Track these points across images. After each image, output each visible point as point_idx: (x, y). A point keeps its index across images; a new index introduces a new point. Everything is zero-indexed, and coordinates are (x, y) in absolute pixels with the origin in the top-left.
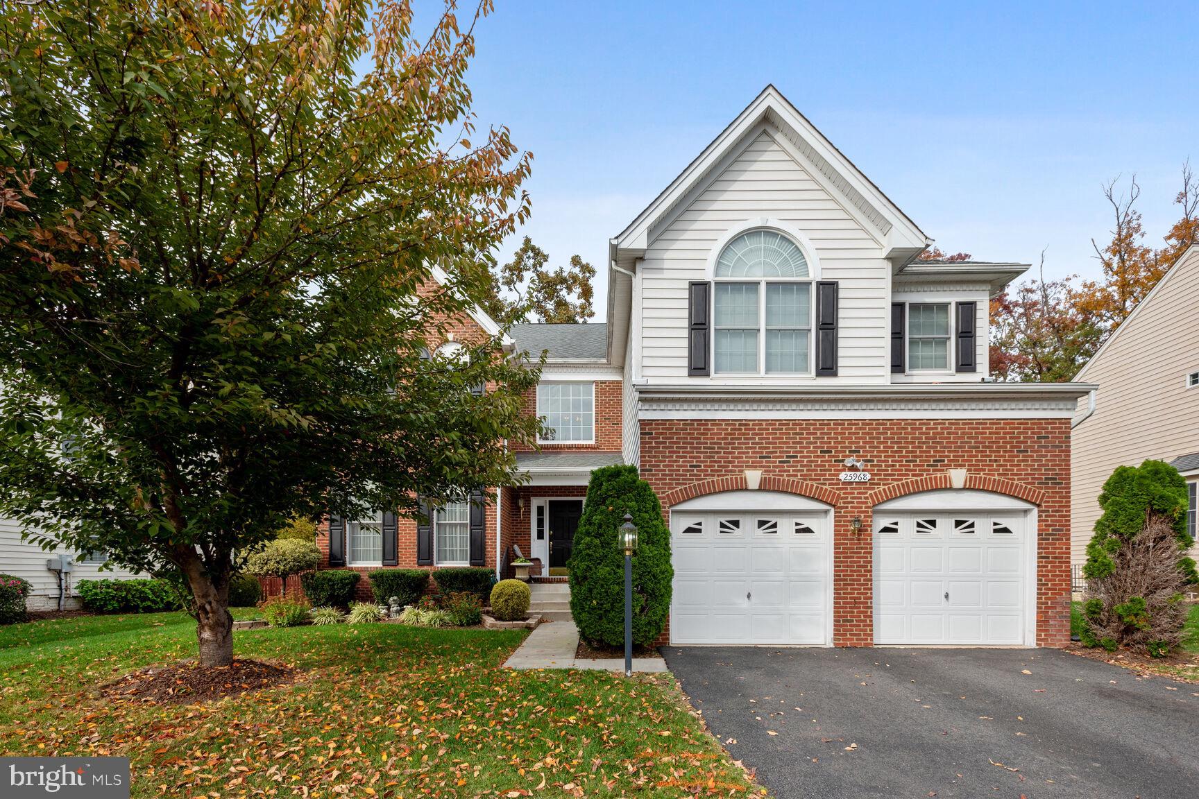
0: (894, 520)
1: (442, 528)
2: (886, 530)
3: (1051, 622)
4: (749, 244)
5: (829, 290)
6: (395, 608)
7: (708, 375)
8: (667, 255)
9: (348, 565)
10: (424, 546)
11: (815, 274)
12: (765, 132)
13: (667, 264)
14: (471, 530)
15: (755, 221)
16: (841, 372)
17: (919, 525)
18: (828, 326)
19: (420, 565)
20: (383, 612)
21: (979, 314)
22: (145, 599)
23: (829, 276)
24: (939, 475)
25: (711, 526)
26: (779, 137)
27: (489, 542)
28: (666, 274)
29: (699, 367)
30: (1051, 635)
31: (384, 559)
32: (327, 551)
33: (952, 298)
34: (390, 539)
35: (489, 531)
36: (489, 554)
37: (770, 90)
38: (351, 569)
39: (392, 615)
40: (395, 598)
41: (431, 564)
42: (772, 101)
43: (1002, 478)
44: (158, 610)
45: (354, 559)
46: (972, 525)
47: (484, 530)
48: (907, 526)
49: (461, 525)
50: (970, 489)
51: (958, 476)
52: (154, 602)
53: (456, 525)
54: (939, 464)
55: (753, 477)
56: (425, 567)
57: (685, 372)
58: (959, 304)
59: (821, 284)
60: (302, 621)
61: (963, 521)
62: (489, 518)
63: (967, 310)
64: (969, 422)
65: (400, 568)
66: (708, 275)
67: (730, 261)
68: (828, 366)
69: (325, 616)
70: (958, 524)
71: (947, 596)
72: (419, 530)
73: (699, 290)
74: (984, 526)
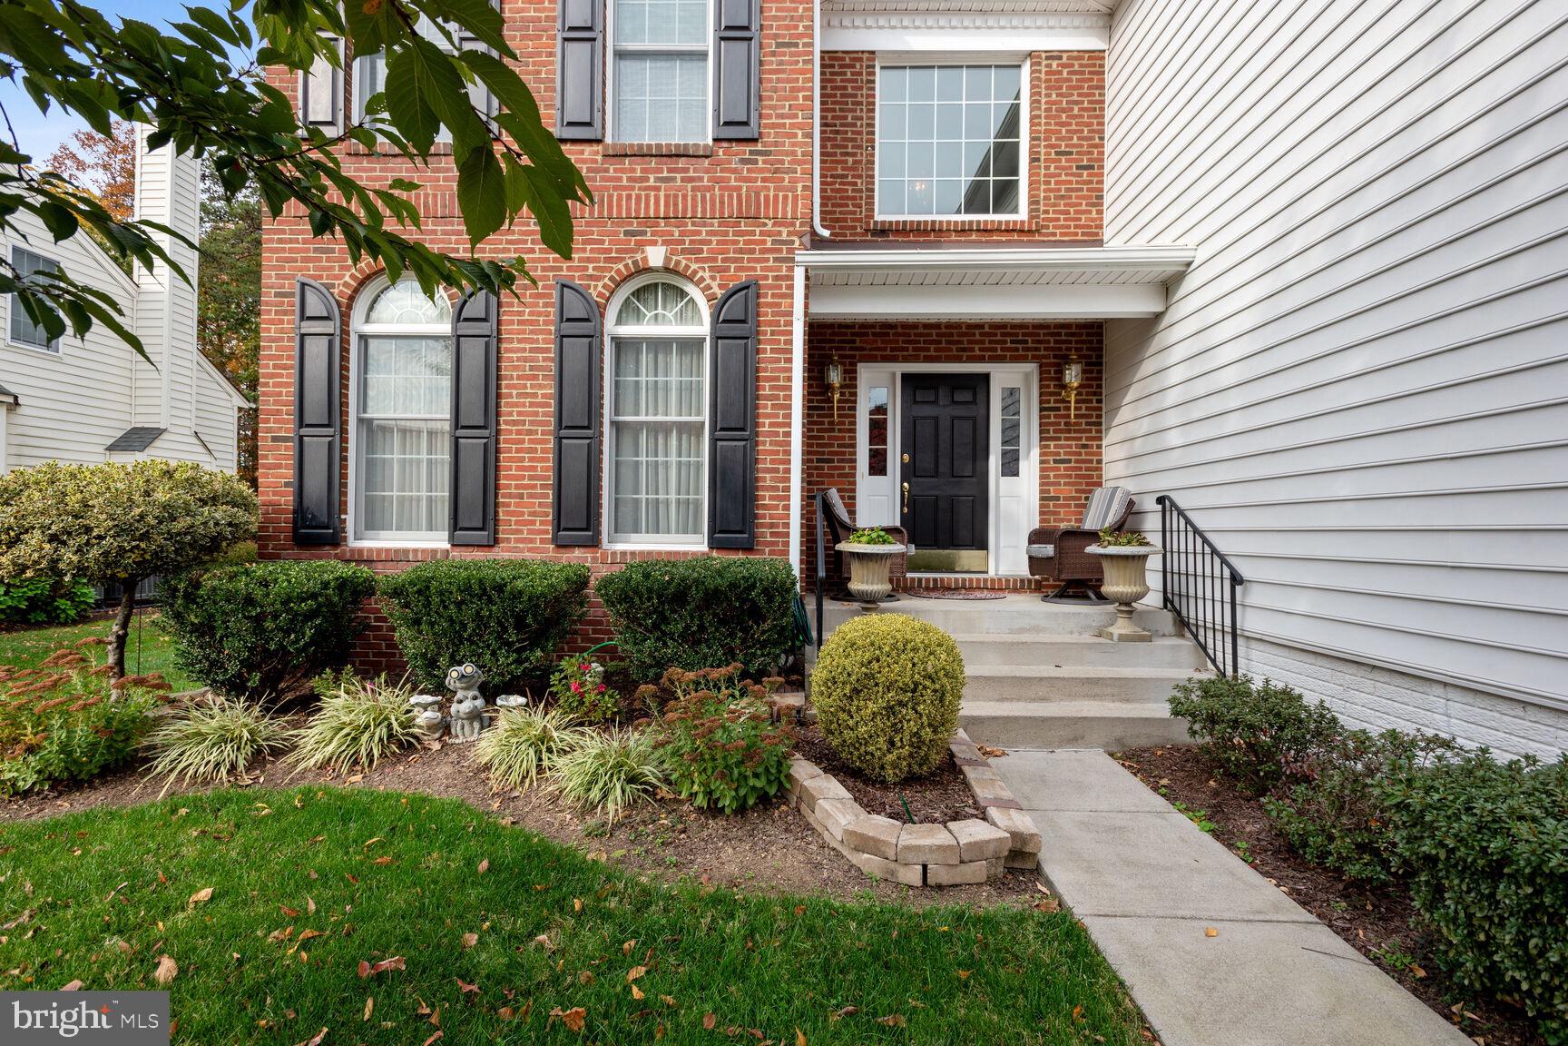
1: (627, 441)
6: (467, 703)
9: (353, 543)
10: (575, 487)
14: (714, 441)
19: (561, 546)
20: (424, 718)
27: (767, 479)
31: (455, 525)
32: (287, 500)
34: (472, 467)
35: (765, 445)
36: (765, 517)
39: (456, 728)
40: (468, 669)
41: (594, 543)
47: (753, 441)
49: (683, 428)
53: (664, 428)
56: (578, 553)
62: (766, 407)
65: (500, 554)
72: (560, 439)
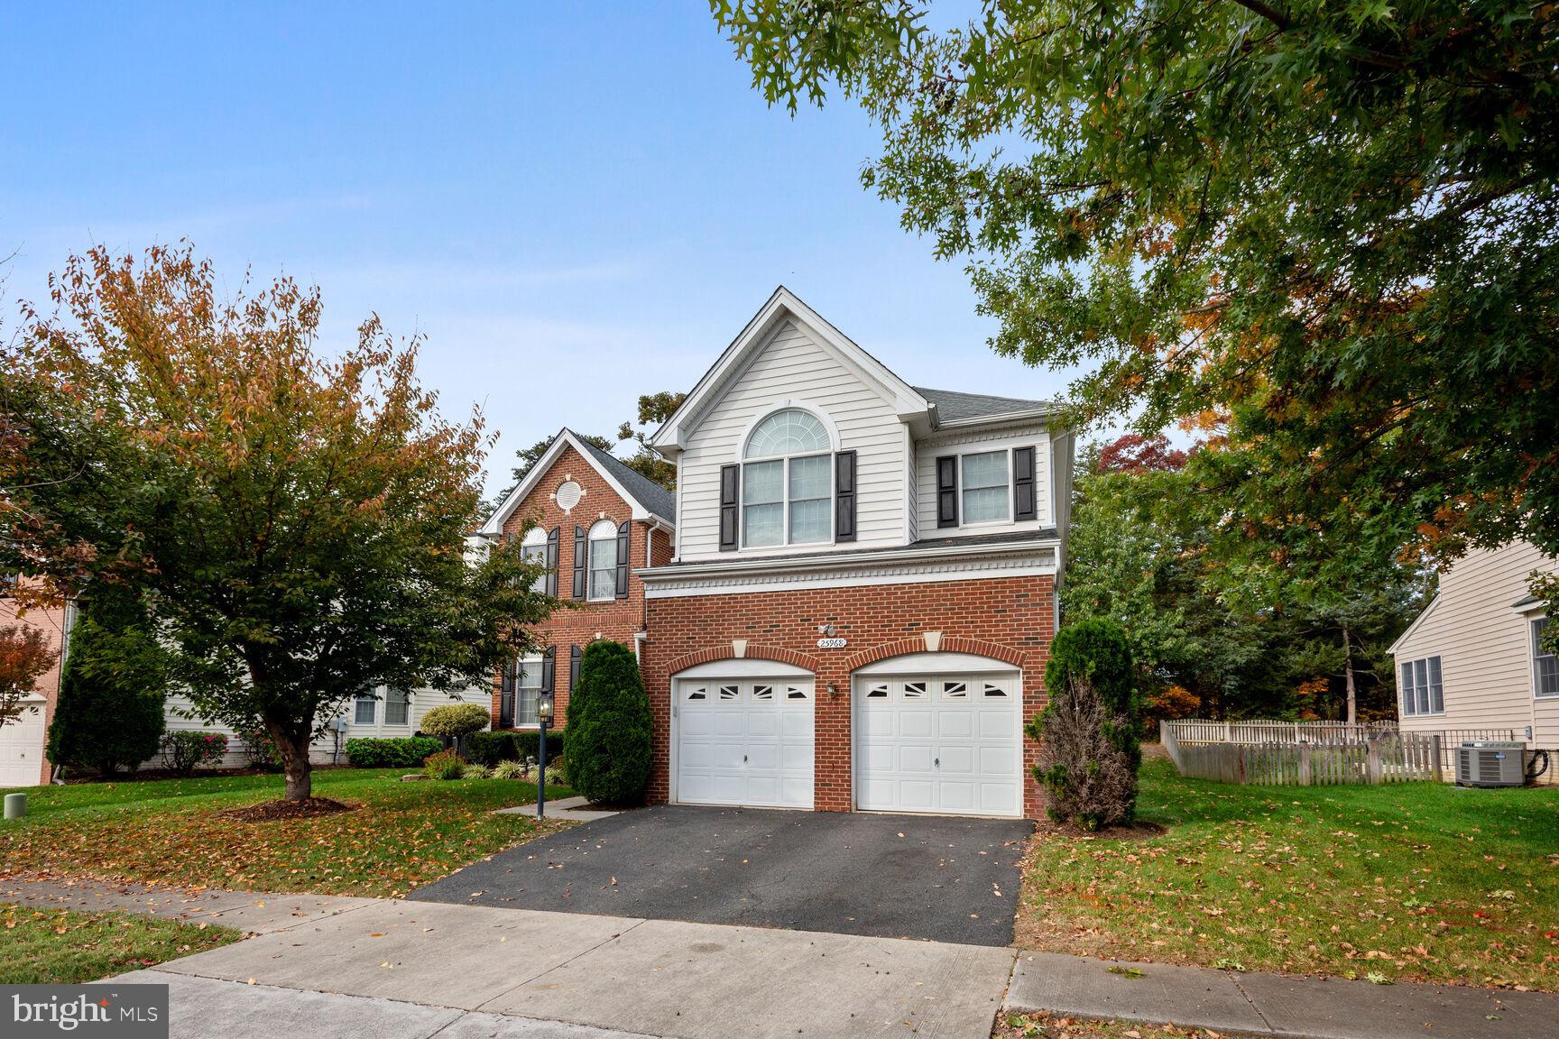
0: (883, 684)
2: (875, 694)
3: (1037, 792)
4: (774, 424)
5: (847, 460)
7: (736, 549)
8: (704, 444)
9: (516, 727)
11: (835, 446)
12: (788, 323)
13: (703, 453)
15: (779, 404)
16: (860, 536)
17: (908, 689)
18: (847, 495)
20: (522, 770)
21: (1039, 459)
22: (397, 755)
23: (847, 446)
24: (913, 638)
25: (713, 692)
26: (799, 326)
28: (704, 461)
29: (728, 542)
30: (1037, 806)
32: (499, 714)
33: (1009, 444)
37: (782, 290)
38: (516, 731)
42: (785, 300)
43: (979, 640)
44: (408, 766)
45: (522, 721)
46: (963, 688)
48: (896, 689)
50: (946, 652)
51: (932, 639)
52: (405, 759)
54: (916, 627)
55: (740, 646)
57: (717, 547)
58: (1016, 451)
59: (839, 455)
60: (456, 774)
61: (953, 684)
63: (1026, 456)
64: (945, 584)
66: (738, 459)
67: (759, 441)
68: (847, 530)
69: (473, 772)
70: (948, 687)
71: (937, 762)
73: (730, 474)
74: (975, 688)
